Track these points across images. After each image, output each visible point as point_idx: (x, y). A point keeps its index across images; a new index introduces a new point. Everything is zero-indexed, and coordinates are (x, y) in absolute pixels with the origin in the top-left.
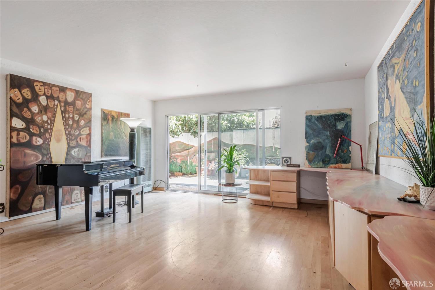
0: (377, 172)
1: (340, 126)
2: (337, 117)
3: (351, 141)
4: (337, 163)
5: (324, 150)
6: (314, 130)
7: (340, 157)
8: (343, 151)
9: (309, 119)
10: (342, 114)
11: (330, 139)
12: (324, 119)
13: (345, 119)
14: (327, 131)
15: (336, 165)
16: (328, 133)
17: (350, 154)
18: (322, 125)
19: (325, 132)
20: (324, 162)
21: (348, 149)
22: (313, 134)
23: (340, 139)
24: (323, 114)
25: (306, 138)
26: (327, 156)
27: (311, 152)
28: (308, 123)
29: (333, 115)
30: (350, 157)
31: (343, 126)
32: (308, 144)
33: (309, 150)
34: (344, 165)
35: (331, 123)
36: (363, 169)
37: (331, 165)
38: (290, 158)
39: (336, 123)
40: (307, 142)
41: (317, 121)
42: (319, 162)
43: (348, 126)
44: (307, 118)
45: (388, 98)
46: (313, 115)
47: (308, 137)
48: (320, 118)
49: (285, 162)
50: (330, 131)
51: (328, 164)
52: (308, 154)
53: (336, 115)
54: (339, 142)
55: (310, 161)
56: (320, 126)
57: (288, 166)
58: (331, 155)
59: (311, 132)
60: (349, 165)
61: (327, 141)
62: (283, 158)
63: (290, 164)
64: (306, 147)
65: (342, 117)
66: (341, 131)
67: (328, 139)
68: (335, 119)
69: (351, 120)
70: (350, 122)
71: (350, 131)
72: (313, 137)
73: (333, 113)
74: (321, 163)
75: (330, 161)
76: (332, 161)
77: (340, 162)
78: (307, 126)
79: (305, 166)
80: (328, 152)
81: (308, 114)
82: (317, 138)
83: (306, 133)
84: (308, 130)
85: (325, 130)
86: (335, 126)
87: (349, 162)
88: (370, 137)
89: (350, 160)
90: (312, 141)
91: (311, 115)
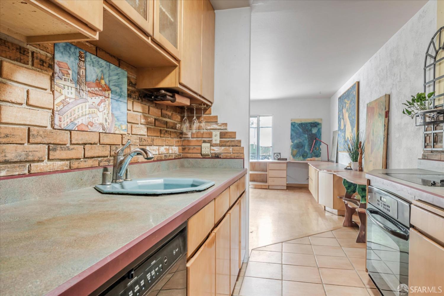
0: (337, 162)
1: (314, 131)
2: (312, 125)
3: (321, 141)
4: (312, 157)
5: (303, 148)
6: (297, 133)
7: (314, 153)
8: (316, 149)
9: (293, 125)
10: (316, 122)
11: (308, 140)
12: (304, 126)
13: (318, 126)
14: (306, 134)
15: (311, 159)
16: (306, 136)
17: (321, 150)
18: (302, 130)
19: (304, 135)
20: (303, 156)
21: (319, 147)
22: (296, 136)
23: (315, 141)
24: (303, 122)
25: (291, 139)
26: (305, 152)
27: (295, 150)
28: (293, 128)
29: (310, 123)
30: (321, 153)
31: (316, 131)
32: (292, 144)
33: (293, 148)
34: (316, 159)
35: (308, 128)
36: (328, 161)
37: (309, 159)
38: (280, 153)
39: (311, 129)
40: (292, 142)
41: (299, 126)
42: (300, 156)
43: (319, 131)
44: (292, 124)
45: (343, 119)
46: (296, 122)
47: (292, 138)
48: (301, 125)
49: (276, 157)
50: (307, 135)
51: (306, 158)
52: (292, 150)
53: (312, 123)
54: (314, 142)
55: (294, 156)
56: (301, 130)
57: (278, 159)
58: (308, 151)
59: (295, 134)
60: (319, 158)
61: (305, 141)
62: (274, 154)
63: (280, 158)
64: (291, 146)
65: (315, 125)
66: (315, 135)
67: (306, 140)
68: (311, 126)
69: (321, 127)
70: (321, 128)
71: (321, 135)
72: (296, 138)
73: (310, 121)
74: (301, 157)
75: (307, 156)
76: (309, 155)
77: (314, 157)
78: (292, 130)
79: (290, 159)
80: (306, 149)
81: (293, 121)
82: (299, 139)
83: (291, 135)
84: (293, 133)
85: (304, 134)
86: (311, 130)
87: (320, 156)
88: (333, 139)
89: (320, 155)
90: (296, 141)
91: (295, 123)
